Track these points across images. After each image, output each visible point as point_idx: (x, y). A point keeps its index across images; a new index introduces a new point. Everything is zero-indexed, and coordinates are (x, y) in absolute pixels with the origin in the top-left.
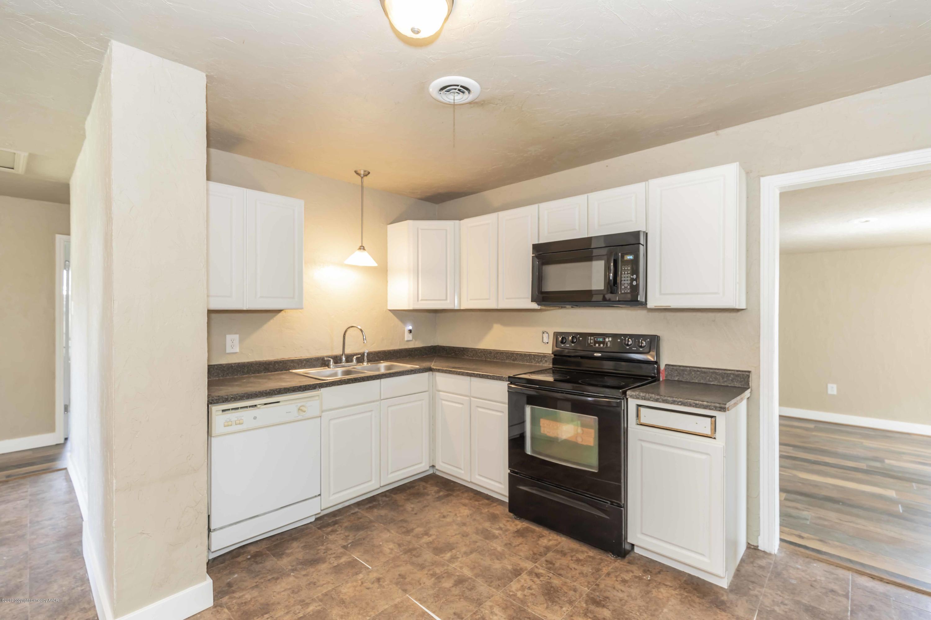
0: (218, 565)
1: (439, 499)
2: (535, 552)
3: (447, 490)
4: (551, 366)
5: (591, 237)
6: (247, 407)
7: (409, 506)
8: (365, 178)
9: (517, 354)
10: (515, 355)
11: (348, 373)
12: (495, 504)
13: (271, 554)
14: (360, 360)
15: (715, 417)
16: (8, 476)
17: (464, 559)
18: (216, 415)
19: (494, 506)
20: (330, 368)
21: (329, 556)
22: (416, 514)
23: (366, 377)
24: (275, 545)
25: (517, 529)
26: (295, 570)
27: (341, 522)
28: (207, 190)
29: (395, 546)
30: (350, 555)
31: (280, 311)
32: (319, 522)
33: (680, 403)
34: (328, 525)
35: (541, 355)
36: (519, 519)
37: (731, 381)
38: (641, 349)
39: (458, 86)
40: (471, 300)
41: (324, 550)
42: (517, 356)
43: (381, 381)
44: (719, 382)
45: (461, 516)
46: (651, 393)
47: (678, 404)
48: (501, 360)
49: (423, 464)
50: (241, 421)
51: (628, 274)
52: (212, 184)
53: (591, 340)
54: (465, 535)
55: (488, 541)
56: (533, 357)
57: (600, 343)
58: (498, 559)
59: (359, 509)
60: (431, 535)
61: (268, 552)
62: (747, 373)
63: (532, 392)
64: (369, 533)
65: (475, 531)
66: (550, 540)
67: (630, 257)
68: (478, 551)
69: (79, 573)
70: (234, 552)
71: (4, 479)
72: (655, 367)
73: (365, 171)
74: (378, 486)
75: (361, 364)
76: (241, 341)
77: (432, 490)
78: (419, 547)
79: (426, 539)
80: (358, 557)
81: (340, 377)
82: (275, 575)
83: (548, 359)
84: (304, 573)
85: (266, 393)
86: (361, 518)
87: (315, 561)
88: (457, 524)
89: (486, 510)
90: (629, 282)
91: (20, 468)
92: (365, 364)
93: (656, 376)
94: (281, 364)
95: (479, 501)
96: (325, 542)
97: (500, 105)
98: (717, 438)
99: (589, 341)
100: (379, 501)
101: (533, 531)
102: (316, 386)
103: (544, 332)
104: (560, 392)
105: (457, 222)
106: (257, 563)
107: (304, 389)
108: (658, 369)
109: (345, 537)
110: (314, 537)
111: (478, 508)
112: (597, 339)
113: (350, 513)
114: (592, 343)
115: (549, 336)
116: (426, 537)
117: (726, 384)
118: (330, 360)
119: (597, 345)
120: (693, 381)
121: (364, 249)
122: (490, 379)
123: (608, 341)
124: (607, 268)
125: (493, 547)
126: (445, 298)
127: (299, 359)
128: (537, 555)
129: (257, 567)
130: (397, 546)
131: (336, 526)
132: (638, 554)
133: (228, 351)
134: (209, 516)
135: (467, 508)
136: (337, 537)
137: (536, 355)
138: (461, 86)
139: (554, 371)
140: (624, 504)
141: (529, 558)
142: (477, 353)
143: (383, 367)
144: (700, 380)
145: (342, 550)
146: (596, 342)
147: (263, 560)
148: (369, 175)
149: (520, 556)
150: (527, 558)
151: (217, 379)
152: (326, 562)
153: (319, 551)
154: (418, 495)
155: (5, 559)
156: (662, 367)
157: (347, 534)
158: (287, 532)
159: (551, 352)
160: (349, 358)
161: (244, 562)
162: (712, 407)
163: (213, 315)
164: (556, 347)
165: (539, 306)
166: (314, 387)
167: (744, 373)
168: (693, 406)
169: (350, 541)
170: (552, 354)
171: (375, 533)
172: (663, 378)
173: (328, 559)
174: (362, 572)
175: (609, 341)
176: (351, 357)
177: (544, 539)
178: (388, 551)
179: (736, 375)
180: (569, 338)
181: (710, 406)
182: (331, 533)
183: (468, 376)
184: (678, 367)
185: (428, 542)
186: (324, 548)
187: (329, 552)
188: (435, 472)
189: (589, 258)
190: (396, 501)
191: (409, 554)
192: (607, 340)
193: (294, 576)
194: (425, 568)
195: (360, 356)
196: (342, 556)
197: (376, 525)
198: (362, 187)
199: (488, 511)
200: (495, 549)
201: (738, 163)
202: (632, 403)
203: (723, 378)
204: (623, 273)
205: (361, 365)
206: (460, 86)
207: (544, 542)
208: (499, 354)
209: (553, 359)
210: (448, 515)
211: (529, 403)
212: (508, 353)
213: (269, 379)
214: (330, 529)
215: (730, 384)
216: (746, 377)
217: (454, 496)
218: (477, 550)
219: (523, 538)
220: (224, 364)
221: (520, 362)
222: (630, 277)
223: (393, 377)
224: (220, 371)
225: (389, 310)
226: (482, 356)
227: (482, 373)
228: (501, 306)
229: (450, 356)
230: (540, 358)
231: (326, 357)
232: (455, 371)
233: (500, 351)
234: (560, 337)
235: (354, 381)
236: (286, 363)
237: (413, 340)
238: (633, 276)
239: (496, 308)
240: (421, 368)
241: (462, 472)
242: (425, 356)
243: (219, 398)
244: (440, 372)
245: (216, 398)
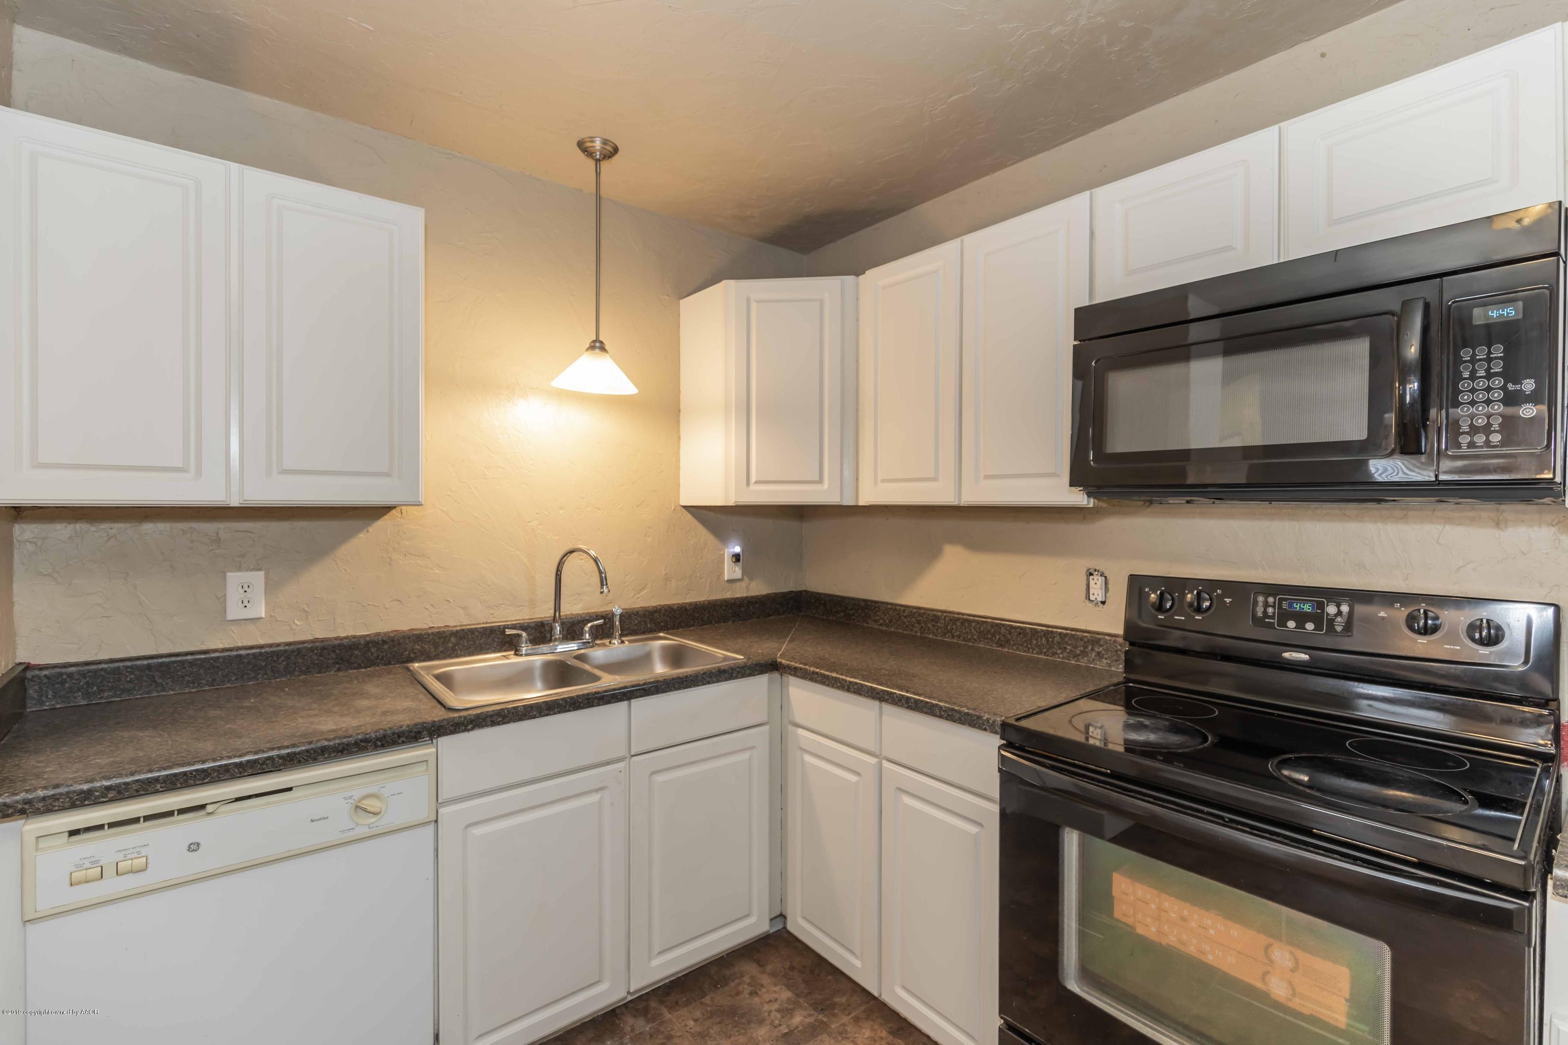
3: (816, 1006)
4: (1121, 673)
8: (605, 165)
9: (1011, 626)
10: (1003, 630)
14: (602, 632)
20: (521, 655)
35: (1083, 637)
38: (1484, 651)
40: (883, 481)
42: (1010, 633)
43: (630, 706)
48: (964, 640)
49: (752, 920)
50: (139, 862)
51: (1491, 375)
53: (1265, 606)
56: (1057, 639)
57: (1301, 618)
67: (1508, 312)
73: (605, 142)
74: (623, 994)
75: (607, 641)
76: (270, 588)
77: (774, 996)
83: (1110, 651)
90: (1498, 407)
92: (614, 641)
93: (1553, 751)
94: (386, 647)
99: (1259, 609)
103: (1091, 571)
105: (849, 278)
112: (1291, 605)
114: (1273, 617)
115: (1106, 583)
118: (521, 635)
119: (1291, 624)
121: (603, 349)
122: (941, 717)
123: (1336, 615)
126: (817, 478)
133: (231, 616)
137: (1067, 634)
142: (900, 617)
143: (659, 652)
146: (1285, 614)
148: (616, 158)
151: (194, 691)
154: (735, 1017)
159: (1119, 632)
160: (572, 630)
164: (1139, 618)
165: (1093, 500)
166: (412, 734)
170: (1125, 637)
175: (1339, 612)
176: (577, 626)
180: (1185, 595)
183: (873, 698)
192: (1331, 608)
195: (603, 621)
204: (1465, 375)
205: (601, 647)
209: (1128, 652)
211: (1075, 822)
212: (984, 622)
220: (215, 651)
221: (1018, 649)
222: (1504, 388)
223: (666, 692)
224: (202, 671)
225: (684, 507)
226: (913, 626)
227: (914, 693)
228: (970, 497)
229: (835, 619)
230: (1082, 643)
231: (513, 627)
232: (839, 678)
233: (961, 616)
234: (1155, 592)
235: (546, 712)
236: (399, 644)
237: (745, 578)
238: (1517, 381)
239: (956, 503)
240: (749, 663)
241: (858, 963)
242: (772, 617)
243: (54, 795)
244: (798, 677)
245: (41, 793)
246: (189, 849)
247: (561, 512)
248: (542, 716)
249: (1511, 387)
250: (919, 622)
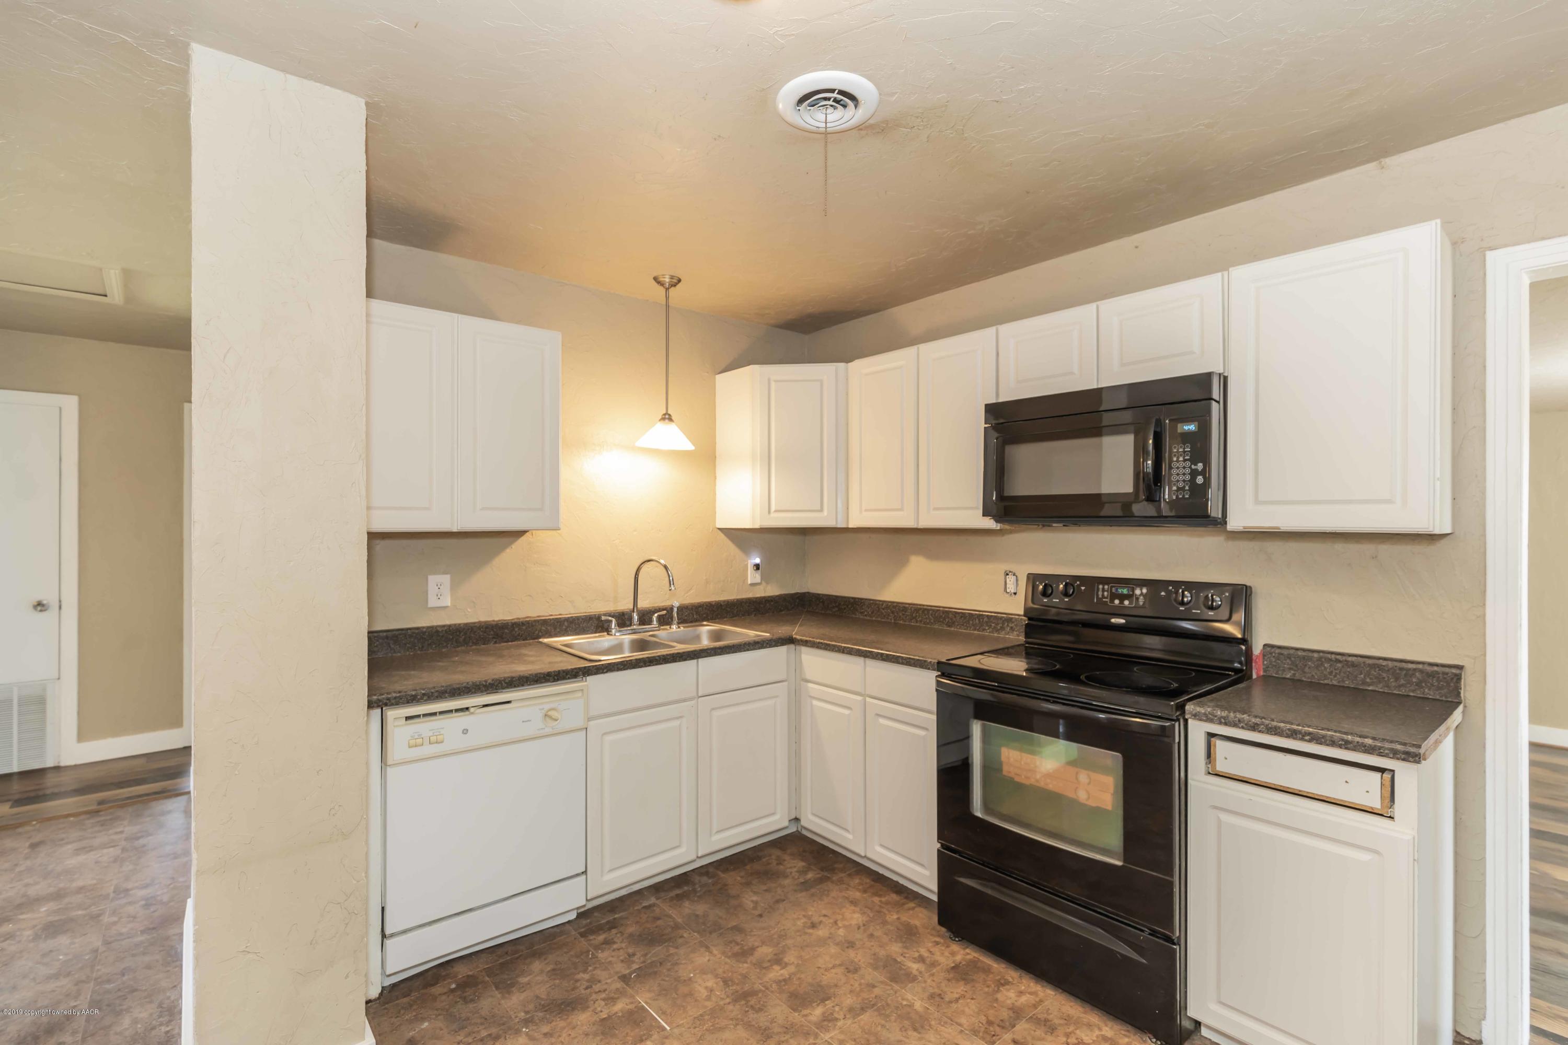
0: (397, 999)
1: (805, 886)
2: (991, 1018)
3: (822, 869)
4: (1022, 639)
5: (1102, 389)
6: (451, 711)
7: (749, 899)
8: (672, 290)
9: (956, 613)
10: (951, 616)
11: (641, 645)
12: (912, 905)
13: (494, 983)
14: (665, 620)
15: (1393, 771)
16: (101, 803)
17: (849, 1022)
18: (394, 726)
19: (909, 909)
20: (611, 635)
21: (594, 996)
22: (761, 916)
23: (670, 654)
24: (502, 965)
25: (954, 962)
26: (530, 1022)
27: (622, 925)
28: (368, 315)
29: (717, 983)
30: (633, 997)
31: (522, 533)
32: (584, 922)
33: (1307, 738)
34: (599, 929)
35: (1001, 618)
36: (959, 941)
37: (1417, 685)
38: (1211, 613)
39: (833, 91)
40: (866, 510)
41: (588, 981)
42: (955, 617)
43: (698, 662)
44: (1388, 687)
45: (845, 927)
46: (1239, 712)
47: (1302, 739)
48: (924, 624)
49: (778, 817)
50: (440, 738)
51: (1185, 460)
52: (376, 304)
53: (1103, 592)
54: (851, 969)
55: (896, 987)
56: (986, 619)
57: (1122, 598)
58: (915, 1030)
59: (657, 899)
60: (786, 965)
61: (487, 979)
62: (1454, 671)
63: (983, 695)
64: (672, 950)
65: (872, 961)
66: (1021, 993)
67: (1192, 427)
68: (876, 1007)
69: (169, 998)
70: (430, 973)
71: (94, 807)
72: (1242, 649)
73: (672, 277)
74: (693, 857)
75: (668, 627)
76: (454, 587)
77: (794, 865)
78: (763, 989)
79: (776, 973)
80: (646, 1003)
81: (627, 654)
82: (494, 1030)
83: (1016, 625)
84: (545, 1029)
85: (485, 686)
86: (659, 919)
87: (568, 1005)
88: (837, 944)
89: (895, 917)
90: (1188, 477)
91: (122, 788)
92: (674, 627)
93: (1245, 668)
94: (524, 628)
95: (880, 896)
96: (590, 966)
97: (919, 130)
98: (1396, 818)
99: (1100, 593)
100: (694, 884)
101: (987, 970)
102: (577, 673)
103: (1008, 572)
104: (1042, 697)
105: (842, 365)
106: (465, 1000)
107: (556, 678)
108: (1249, 653)
109: (626, 955)
110: (572, 953)
111: (879, 912)
112: (1117, 590)
113: (639, 907)
114: (1107, 598)
115: (1017, 580)
116: (776, 967)
117: (1403, 691)
118: (611, 621)
119: (1117, 602)
120: (1326, 682)
121: (670, 419)
122: (902, 664)
123: (1140, 595)
124: (1140, 451)
125: (907, 1000)
126: (819, 508)
127: (557, 618)
128: (995, 1026)
129: (463, 1010)
130: (722, 983)
131: (614, 931)
132: (1210, 1040)
133: (431, 604)
134: (383, 908)
135: (857, 909)
136: (612, 957)
137: (992, 616)
138: (841, 92)
139: (1031, 651)
140: (1179, 938)
141: (979, 1032)
142: (879, 609)
143: (705, 633)
144: (1343, 681)
145: (619, 985)
146: (1113, 596)
147: (477, 994)
148: (680, 284)
149: (960, 1025)
150: (975, 1032)
151: (412, 654)
152: (588, 1007)
153: (578, 984)
154: (768, 875)
155: (60, 959)
156: (1257, 650)
157: (630, 951)
158: (525, 939)
159: (1022, 613)
160: (645, 617)
161: (444, 997)
162: (1386, 751)
163: (380, 545)
164: (1033, 602)
165: (999, 525)
166: (574, 673)
167: (1447, 670)
168: (1340, 746)
169: (635, 966)
170: (1025, 615)
171: (682, 951)
172: (1257, 674)
173: (592, 1002)
174: (651, 1036)
175: (1142, 594)
176: (649, 615)
177: (1008, 990)
178: (705, 993)
179: (1427, 673)
180: (1059, 585)
181: (1380, 748)
182: (604, 946)
183: (860, 655)
184: (1292, 652)
185: (781, 978)
186: (586, 976)
187: (597, 987)
188: (799, 829)
189: (1096, 431)
190: (726, 885)
191: (743, 1002)
192: (1138, 592)
193: (527, 1034)
194: (772, 1037)
195: (664, 612)
196: (618, 998)
197: (685, 935)
198: (667, 306)
199: (898, 918)
200: (911, 1006)
201: (1438, 221)
202: (1197, 731)
203: (1397, 679)
204: (1175, 459)
205: (666, 629)
206: (837, 91)
207: (1009, 996)
208: (920, 612)
209: (1027, 625)
210: (821, 922)
211: (978, 716)
212: (938, 610)
213: (502, 656)
214: (601, 938)
215: (1413, 691)
216: (1452, 679)
217: (832, 882)
218: (874, 1005)
219: (966, 984)
220: (424, 627)
221: (960, 628)
222: (1190, 467)
223: (721, 655)
224: (416, 641)
225: (719, 529)
226: (889, 615)
227: (886, 651)
228: (924, 523)
229: (831, 613)
230: (1001, 622)
231: (605, 615)
232: (837, 645)
233: (922, 607)
234: (1042, 585)
235: (648, 664)
236: (533, 626)
237: (763, 582)
238: (1196, 465)
239: (915, 526)
240: (774, 638)
241: (850, 836)
242: (783, 612)
243: (400, 696)
244: (808, 646)
245: (394, 695)
246: (463, 732)
247: (635, 533)
248: (646, 666)
249: (1193, 467)
250: (893, 612)
